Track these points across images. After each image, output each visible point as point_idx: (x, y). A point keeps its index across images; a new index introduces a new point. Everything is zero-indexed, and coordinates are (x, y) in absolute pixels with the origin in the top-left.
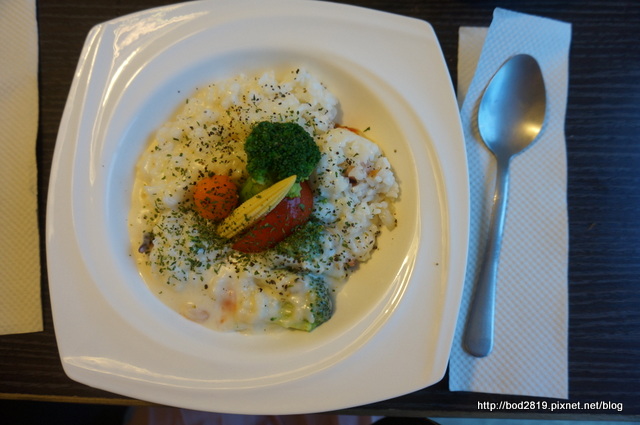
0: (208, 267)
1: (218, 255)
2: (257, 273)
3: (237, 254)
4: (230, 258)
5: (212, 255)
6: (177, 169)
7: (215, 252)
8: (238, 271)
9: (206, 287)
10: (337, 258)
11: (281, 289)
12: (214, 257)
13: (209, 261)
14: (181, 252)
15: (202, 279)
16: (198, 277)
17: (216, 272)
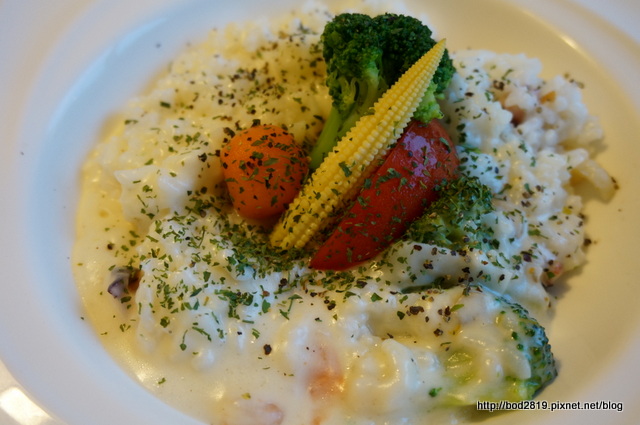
0: (266, 308)
1: (284, 282)
2: (376, 298)
3: (320, 276)
4: (310, 288)
5: (271, 282)
6: (177, 138)
7: (277, 277)
8: (332, 306)
9: (268, 349)
10: (528, 256)
11: (436, 320)
12: (276, 288)
13: (266, 294)
14: (207, 275)
15: (256, 335)
16: (246, 330)
17: (285, 315)
